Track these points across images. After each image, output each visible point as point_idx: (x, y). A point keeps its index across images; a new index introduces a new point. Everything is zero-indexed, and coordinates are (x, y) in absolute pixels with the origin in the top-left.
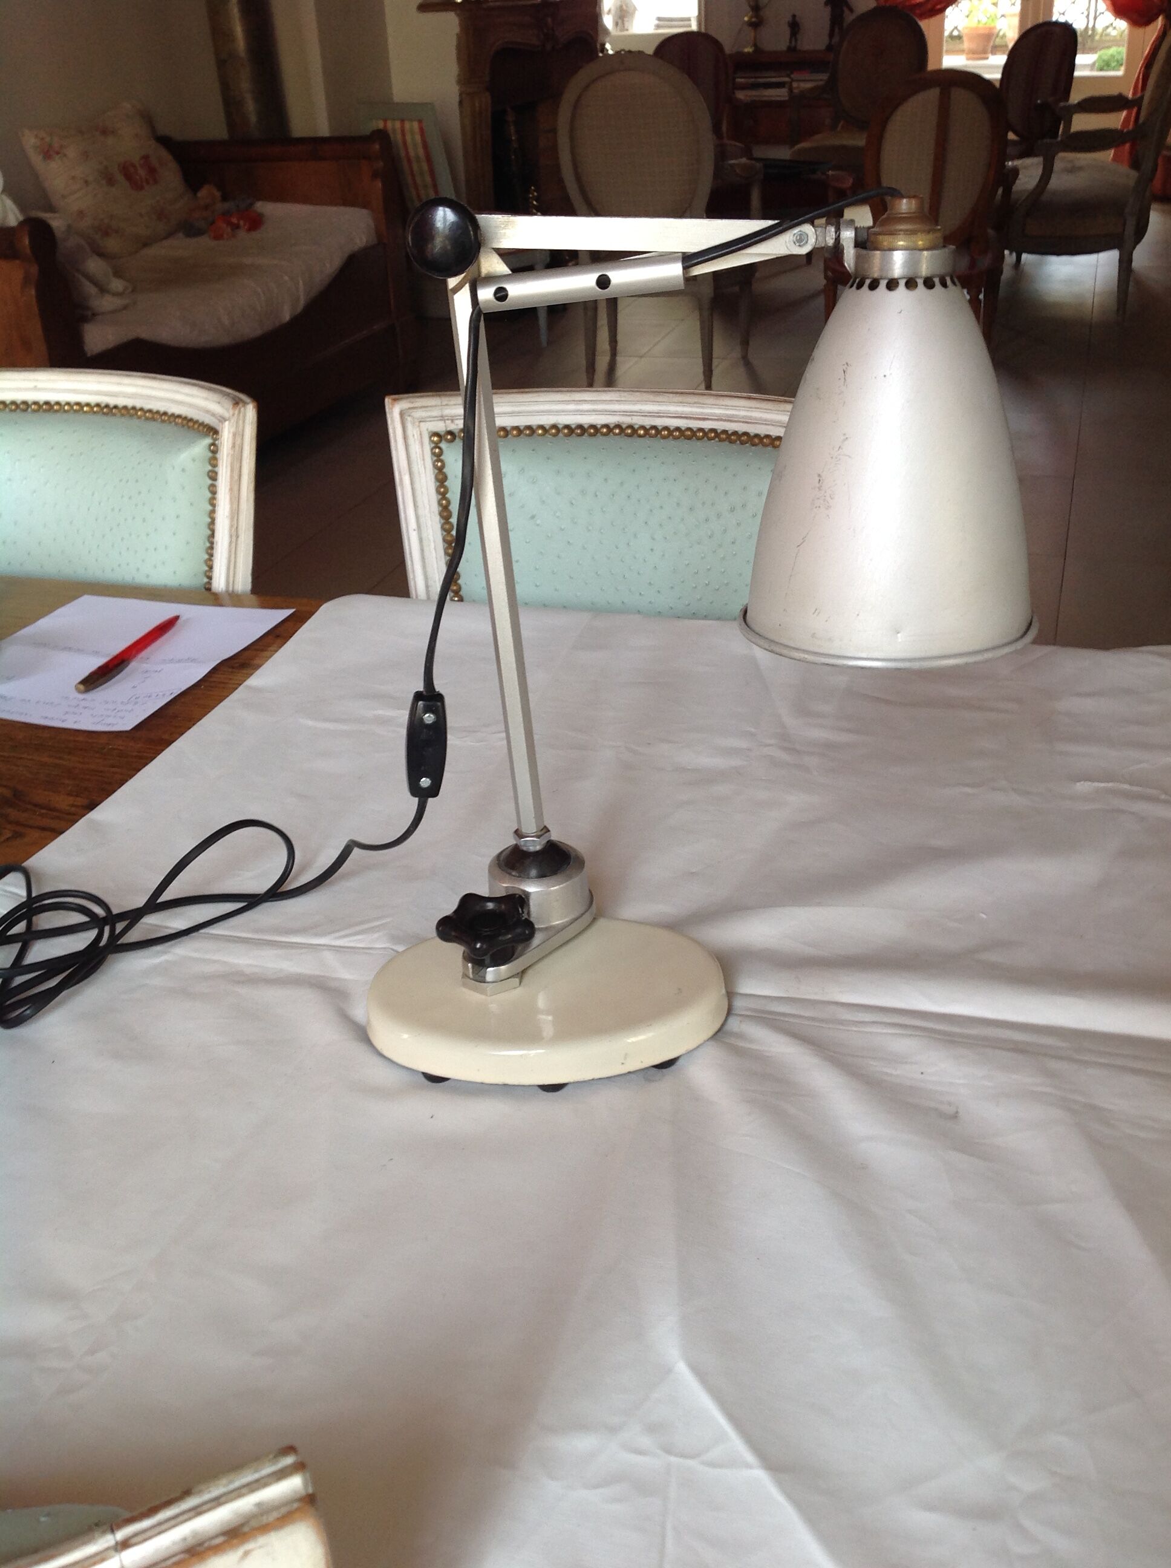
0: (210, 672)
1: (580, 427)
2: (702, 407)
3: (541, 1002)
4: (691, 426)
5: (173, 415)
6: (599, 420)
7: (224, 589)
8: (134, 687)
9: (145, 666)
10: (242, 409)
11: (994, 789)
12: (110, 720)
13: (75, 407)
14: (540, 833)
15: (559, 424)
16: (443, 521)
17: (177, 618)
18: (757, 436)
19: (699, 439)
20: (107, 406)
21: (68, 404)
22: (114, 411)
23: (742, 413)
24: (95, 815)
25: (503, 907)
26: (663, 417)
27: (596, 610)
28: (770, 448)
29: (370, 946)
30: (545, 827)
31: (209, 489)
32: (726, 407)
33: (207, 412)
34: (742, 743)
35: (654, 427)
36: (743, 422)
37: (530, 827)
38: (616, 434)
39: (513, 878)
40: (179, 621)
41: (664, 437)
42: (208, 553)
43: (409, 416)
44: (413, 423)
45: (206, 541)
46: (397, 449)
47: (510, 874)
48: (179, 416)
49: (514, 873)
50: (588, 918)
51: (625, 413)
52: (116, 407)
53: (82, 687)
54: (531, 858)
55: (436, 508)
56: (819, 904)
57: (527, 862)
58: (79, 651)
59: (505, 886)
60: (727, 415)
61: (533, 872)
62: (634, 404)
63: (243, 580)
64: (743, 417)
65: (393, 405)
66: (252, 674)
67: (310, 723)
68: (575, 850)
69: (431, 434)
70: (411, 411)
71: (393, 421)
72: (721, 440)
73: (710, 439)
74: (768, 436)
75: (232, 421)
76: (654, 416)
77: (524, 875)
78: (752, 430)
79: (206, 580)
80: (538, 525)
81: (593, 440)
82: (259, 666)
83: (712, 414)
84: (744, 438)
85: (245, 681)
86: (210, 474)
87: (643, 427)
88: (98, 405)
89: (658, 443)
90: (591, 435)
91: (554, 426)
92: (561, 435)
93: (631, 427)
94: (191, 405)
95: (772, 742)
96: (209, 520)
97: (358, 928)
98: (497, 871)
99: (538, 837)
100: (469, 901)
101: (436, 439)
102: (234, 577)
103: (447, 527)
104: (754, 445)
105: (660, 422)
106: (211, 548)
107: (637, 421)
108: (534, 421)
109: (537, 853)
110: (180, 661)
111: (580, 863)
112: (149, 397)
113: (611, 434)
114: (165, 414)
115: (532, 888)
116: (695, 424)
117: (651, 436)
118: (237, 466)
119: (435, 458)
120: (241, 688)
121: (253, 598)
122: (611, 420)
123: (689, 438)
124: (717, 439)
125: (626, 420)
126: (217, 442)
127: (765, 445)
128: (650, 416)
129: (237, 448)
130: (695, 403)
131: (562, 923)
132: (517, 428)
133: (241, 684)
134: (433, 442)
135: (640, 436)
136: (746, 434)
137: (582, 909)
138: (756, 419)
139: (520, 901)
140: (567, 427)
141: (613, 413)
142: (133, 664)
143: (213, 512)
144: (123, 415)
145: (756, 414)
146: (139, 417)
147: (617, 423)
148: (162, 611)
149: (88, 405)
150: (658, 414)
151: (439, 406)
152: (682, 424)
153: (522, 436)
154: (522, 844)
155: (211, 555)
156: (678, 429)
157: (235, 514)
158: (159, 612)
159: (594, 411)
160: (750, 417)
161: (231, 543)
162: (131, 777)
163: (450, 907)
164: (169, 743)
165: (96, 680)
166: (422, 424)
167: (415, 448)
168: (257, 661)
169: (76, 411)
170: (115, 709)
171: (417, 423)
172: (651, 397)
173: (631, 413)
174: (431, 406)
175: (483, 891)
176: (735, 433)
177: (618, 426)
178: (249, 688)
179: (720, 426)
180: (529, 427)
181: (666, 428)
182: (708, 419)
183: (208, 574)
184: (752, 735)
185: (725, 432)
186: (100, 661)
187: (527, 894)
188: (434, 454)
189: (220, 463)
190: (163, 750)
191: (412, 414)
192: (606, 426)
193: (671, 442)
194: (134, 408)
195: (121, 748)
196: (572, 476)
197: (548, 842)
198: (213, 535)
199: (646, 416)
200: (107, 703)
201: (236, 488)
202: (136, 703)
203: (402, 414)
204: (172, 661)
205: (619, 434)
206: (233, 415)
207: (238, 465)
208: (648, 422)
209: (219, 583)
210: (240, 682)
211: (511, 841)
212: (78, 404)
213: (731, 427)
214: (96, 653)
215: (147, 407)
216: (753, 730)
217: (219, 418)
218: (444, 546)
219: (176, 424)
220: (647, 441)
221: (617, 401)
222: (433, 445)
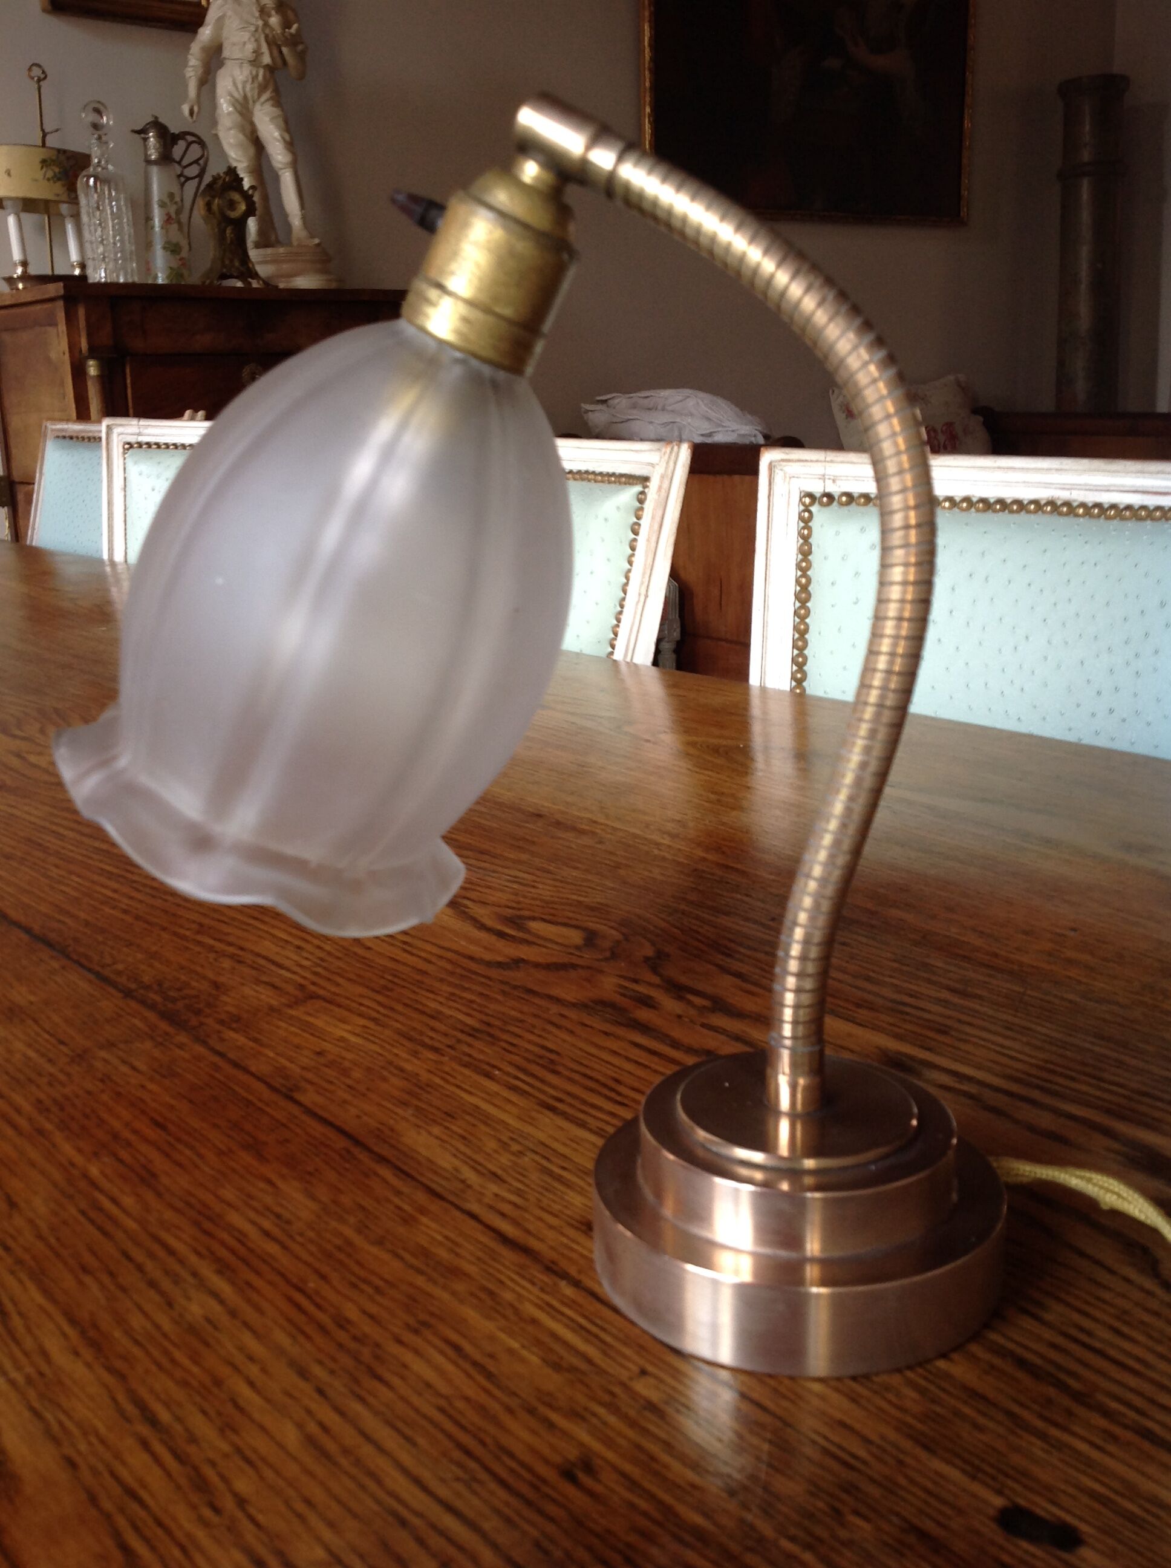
4: (1146, 503)
6: (1026, 494)
15: (974, 496)
35: (1098, 505)
43: (781, 470)
69: (802, 494)
70: (784, 463)
87: (1083, 505)
101: (807, 500)
105: (1106, 498)
116: (1151, 501)
117: (1092, 516)
119: (802, 524)
125: (1062, 495)
130: (1158, 473)
134: (804, 504)
141: (1047, 485)
147: (1050, 499)
151: (821, 461)
152: (1136, 500)
166: (795, 481)
171: (788, 479)
173: (1071, 487)
174: (811, 461)
188: (801, 518)
191: (785, 468)
199: (1090, 490)
203: (771, 467)
208: (1091, 498)
221: (1057, 470)
222: (802, 508)
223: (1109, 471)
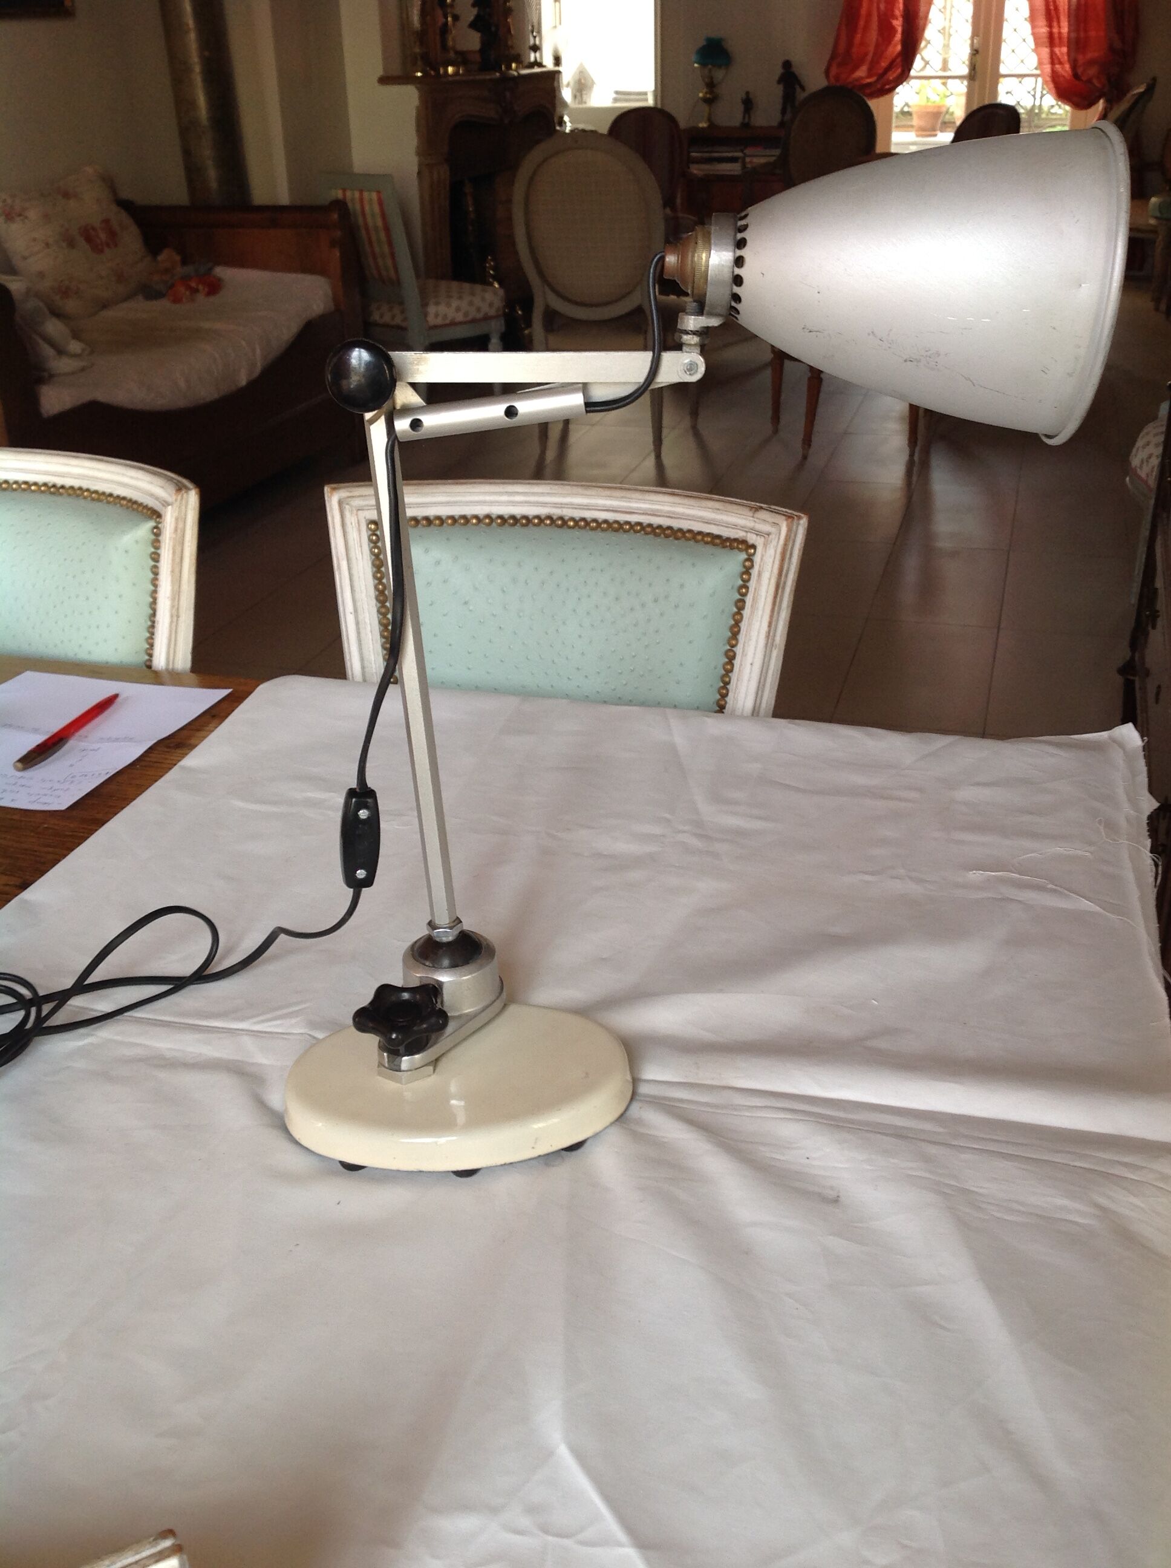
0: (146, 752)
1: (513, 517)
2: (630, 502)
3: (453, 1088)
4: (618, 519)
5: (118, 497)
6: (531, 511)
7: (164, 668)
8: (71, 766)
9: (83, 745)
10: (185, 495)
11: (893, 877)
12: (44, 799)
13: (23, 486)
14: (452, 925)
15: (493, 514)
16: (379, 605)
17: (116, 696)
18: (680, 530)
19: (626, 531)
20: (54, 486)
21: (16, 482)
22: (61, 490)
23: (667, 508)
24: (27, 895)
25: (418, 996)
26: (593, 509)
27: (525, 693)
28: (692, 543)
29: (287, 1031)
30: (458, 918)
31: (151, 569)
32: (652, 502)
33: (152, 495)
34: (657, 830)
35: (583, 519)
36: (667, 517)
37: (443, 918)
38: (546, 525)
39: (427, 968)
40: (119, 700)
41: (593, 529)
42: (149, 632)
43: (347, 504)
44: (351, 512)
45: (148, 619)
46: (335, 536)
47: (424, 965)
48: (124, 498)
49: (427, 964)
50: (498, 1004)
51: (556, 505)
52: (63, 487)
53: (19, 765)
54: (444, 948)
55: (372, 593)
56: (721, 991)
57: (441, 952)
58: (20, 728)
59: (419, 976)
60: (652, 510)
61: (446, 962)
62: (564, 497)
63: (183, 659)
64: (669, 512)
65: (332, 494)
66: (186, 754)
67: (240, 804)
68: (486, 940)
69: (368, 522)
70: (350, 499)
71: (331, 509)
72: (647, 534)
73: (636, 532)
74: (690, 531)
75: (175, 505)
76: (584, 509)
77: (436, 966)
78: (676, 524)
79: (147, 657)
80: (471, 611)
81: (525, 530)
82: (194, 746)
83: (638, 509)
84: (668, 532)
85: (179, 761)
86: (153, 556)
87: (572, 519)
88: (45, 484)
89: (587, 534)
90: (523, 525)
91: (488, 516)
92: (494, 524)
93: (561, 518)
94: (137, 489)
95: (686, 828)
96: (151, 600)
97: (279, 1013)
98: (412, 961)
99: (450, 928)
100: (384, 991)
101: (373, 527)
102: (174, 655)
103: (383, 610)
104: (677, 539)
105: (589, 515)
106: (153, 626)
107: (567, 513)
108: (469, 511)
109: (449, 944)
110: (117, 740)
111: (491, 952)
112: (97, 479)
113: (542, 525)
114: (111, 495)
115: (444, 978)
116: (622, 518)
117: (580, 527)
118: (178, 549)
119: (372, 545)
120: (176, 768)
121: (193, 676)
122: (543, 511)
123: (616, 530)
124: (642, 532)
125: (556, 512)
126: (160, 526)
127: (688, 539)
128: (580, 509)
129: (179, 531)
130: (622, 497)
131: (476, 1010)
132: (452, 518)
133: (175, 765)
134: (370, 529)
135: (570, 527)
136: (670, 528)
137: (493, 998)
138: (678, 514)
139: (433, 990)
140: (501, 517)
141: (544, 504)
142: (72, 743)
143: (155, 592)
144: (69, 495)
145: (680, 510)
146: (85, 498)
147: (548, 514)
148: (103, 689)
149: (35, 484)
150: (587, 508)
152: (611, 516)
153: (457, 524)
154: (435, 934)
155: (152, 634)
156: (606, 521)
157: (176, 595)
158: (100, 689)
159: (526, 502)
160: (674, 513)
161: (171, 622)
162: (65, 856)
163: (365, 997)
164: (102, 823)
165: (33, 758)
166: (360, 512)
167: (353, 535)
168: (193, 741)
169: (24, 490)
170: (51, 788)
171: (355, 512)
172: (580, 490)
173: (561, 506)
174: (368, 496)
175: (397, 980)
176: (660, 527)
177: (549, 517)
178: (183, 768)
179: (645, 520)
180: (464, 517)
181: (595, 520)
182: (634, 513)
183: (148, 652)
184: (668, 821)
185: (650, 525)
186: (39, 739)
187: (441, 984)
188: (371, 541)
189: (163, 545)
190: (96, 830)
191: (350, 503)
192: (538, 517)
193: (599, 534)
194: (80, 489)
195: (56, 827)
196: (504, 564)
197: (460, 933)
198: (154, 615)
199: (576, 508)
200: (43, 781)
201: (177, 570)
202: (72, 782)
203: (340, 503)
204: (109, 740)
205: (550, 525)
206: (176, 500)
207: (180, 549)
208: (578, 514)
209: (160, 661)
210: (175, 763)
211: (422, 932)
212: (26, 483)
213: (656, 521)
214: (36, 731)
215: (93, 488)
216: (668, 816)
217: (163, 502)
218: (380, 628)
219: (122, 506)
220: (576, 533)
221: (548, 493)
222: (370, 533)
223: (587, 495)
